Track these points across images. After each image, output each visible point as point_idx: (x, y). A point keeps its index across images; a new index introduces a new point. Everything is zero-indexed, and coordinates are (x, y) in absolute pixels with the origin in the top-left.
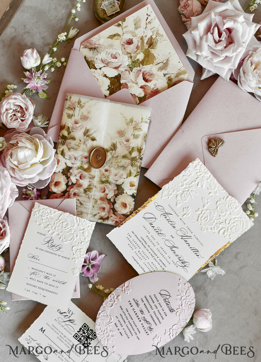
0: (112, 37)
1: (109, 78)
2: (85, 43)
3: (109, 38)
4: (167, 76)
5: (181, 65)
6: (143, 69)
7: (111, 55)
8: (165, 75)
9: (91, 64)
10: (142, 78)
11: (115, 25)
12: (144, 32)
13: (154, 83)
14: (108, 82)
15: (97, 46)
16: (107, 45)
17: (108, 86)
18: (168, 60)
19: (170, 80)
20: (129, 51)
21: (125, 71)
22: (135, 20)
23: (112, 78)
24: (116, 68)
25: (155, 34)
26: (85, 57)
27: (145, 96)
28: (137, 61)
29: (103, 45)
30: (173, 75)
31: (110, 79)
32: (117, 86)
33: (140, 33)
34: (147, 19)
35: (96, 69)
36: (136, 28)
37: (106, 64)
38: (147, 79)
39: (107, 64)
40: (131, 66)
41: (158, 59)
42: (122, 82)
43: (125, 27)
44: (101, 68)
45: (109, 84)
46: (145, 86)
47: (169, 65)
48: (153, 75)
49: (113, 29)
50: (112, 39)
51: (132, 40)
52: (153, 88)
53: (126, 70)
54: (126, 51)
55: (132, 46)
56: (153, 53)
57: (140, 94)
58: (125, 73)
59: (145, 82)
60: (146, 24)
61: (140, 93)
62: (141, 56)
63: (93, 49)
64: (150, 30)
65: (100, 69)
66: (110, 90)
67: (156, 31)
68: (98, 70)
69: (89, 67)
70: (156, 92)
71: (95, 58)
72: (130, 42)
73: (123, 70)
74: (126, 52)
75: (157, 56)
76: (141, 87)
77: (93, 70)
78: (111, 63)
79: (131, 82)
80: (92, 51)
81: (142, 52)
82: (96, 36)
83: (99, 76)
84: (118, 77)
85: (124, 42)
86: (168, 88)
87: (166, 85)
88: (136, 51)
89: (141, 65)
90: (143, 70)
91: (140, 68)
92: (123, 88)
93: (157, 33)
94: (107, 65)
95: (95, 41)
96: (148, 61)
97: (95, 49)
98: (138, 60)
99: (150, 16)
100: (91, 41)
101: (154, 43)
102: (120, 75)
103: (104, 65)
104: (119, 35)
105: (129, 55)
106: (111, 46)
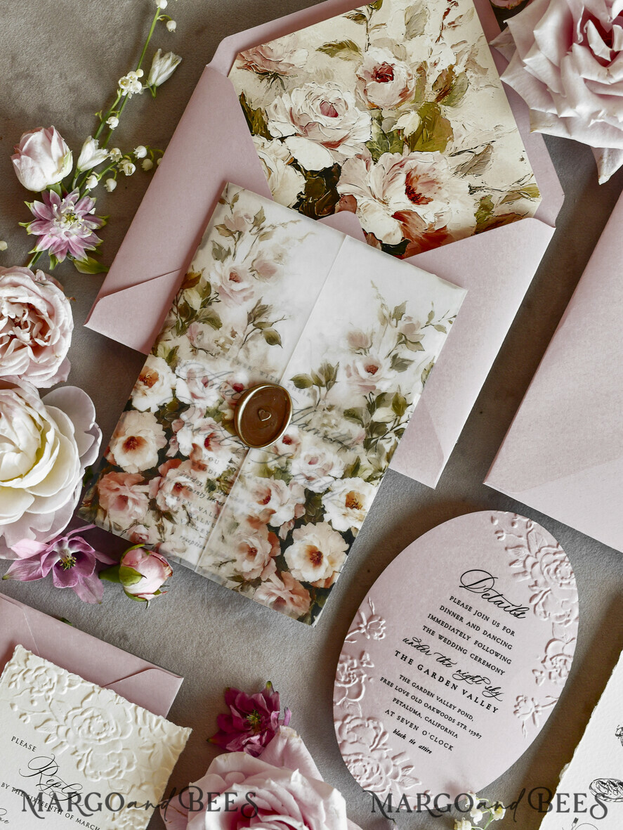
0: (332, 49)
1: (306, 171)
2: (248, 53)
3: (324, 51)
4: (480, 194)
5: (527, 168)
6: (409, 162)
7: (321, 105)
8: (472, 190)
9: (256, 122)
10: (405, 187)
11: (347, 14)
12: (432, 50)
13: (437, 210)
14: (297, 184)
15: (282, 68)
16: (312, 71)
17: (298, 197)
18: (489, 147)
19: (485, 206)
20: (378, 102)
21: (354, 157)
22: (409, 10)
23: (312, 172)
24: (331, 145)
25: (463, 63)
26: (243, 97)
27: (404, 243)
28: (395, 134)
29: (301, 69)
30: (499, 194)
31: (308, 174)
32: (325, 199)
33: (418, 50)
34: (446, 14)
35: (270, 138)
36: (410, 35)
37: (301, 127)
38: (417, 192)
39: (305, 129)
40: (375, 146)
41: (462, 138)
42: (341, 189)
43: (377, 26)
44: (286, 137)
45: (302, 190)
46: (409, 213)
47: (490, 163)
48: (437, 183)
49: (338, 27)
50: (332, 56)
51: (391, 70)
52: (432, 225)
53: (359, 157)
54: (369, 98)
55: (388, 86)
56: (447, 117)
57: (389, 235)
58: (355, 166)
59: (409, 202)
60: (443, 28)
61: (392, 232)
62: (409, 123)
63: (271, 76)
64: (452, 47)
65: (282, 139)
66: (302, 208)
67: (469, 53)
68: (277, 142)
69: (251, 129)
70: (437, 238)
71: (272, 106)
72: (384, 75)
73: (351, 154)
74: (367, 103)
75: (457, 130)
76: (397, 216)
77: (259, 140)
78: (316, 129)
79: (367, 195)
80: (265, 81)
81: (415, 109)
82: (286, 40)
83: (275, 161)
84: (332, 174)
85: (366, 72)
86: (476, 233)
87: (472, 221)
88: (399, 105)
89: (406, 147)
90: (410, 164)
91: (402, 158)
92: (340, 211)
93: (471, 62)
94: (306, 131)
95: (280, 52)
96: (430, 139)
97: (276, 76)
98: (400, 131)
99: (456, 4)
100: (269, 53)
101: (455, 90)
102: (340, 168)
103: (294, 130)
104: (355, 48)
105: (376, 113)
106: (326, 76)
